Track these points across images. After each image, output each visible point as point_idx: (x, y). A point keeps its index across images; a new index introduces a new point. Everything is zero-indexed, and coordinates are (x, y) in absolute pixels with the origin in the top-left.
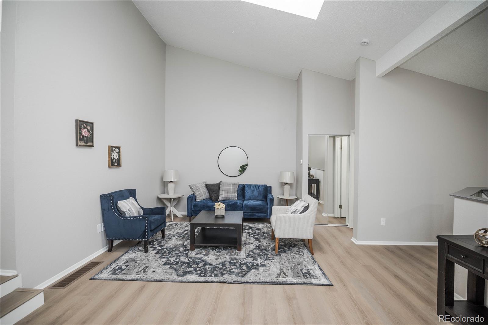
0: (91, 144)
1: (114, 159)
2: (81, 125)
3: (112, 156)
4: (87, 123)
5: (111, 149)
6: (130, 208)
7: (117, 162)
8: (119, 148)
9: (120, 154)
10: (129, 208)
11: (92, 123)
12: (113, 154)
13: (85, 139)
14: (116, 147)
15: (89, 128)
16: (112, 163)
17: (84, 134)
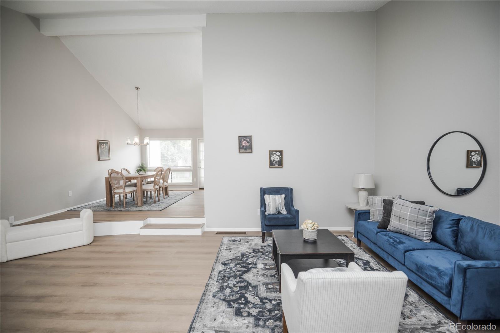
0: (250, 150)
1: (274, 161)
2: (241, 139)
3: (272, 159)
4: (246, 137)
5: (271, 153)
7: (277, 163)
8: (281, 152)
9: (281, 156)
11: (251, 136)
12: (273, 157)
13: (245, 147)
14: (276, 151)
15: (248, 140)
16: (272, 164)
17: (244, 144)
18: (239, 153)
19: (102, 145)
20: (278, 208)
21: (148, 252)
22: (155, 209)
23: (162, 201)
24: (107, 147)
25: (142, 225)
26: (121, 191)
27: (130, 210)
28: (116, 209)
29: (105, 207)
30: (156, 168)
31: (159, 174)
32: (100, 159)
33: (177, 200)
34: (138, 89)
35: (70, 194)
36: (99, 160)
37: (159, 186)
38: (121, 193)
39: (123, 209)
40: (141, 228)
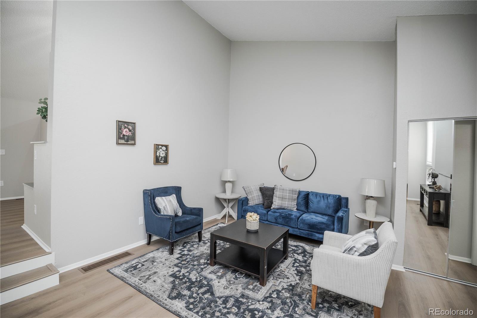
0: (133, 142)
1: (160, 156)
2: (121, 125)
3: (158, 154)
4: (128, 124)
5: (157, 147)
6: (166, 205)
7: (163, 159)
8: (166, 146)
9: (167, 152)
10: (164, 205)
11: (134, 123)
12: (159, 152)
13: (126, 137)
14: (162, 146)
15: (130, 128)
16: (157, 161)
17: (124, 133)
18: (118, 143)
20: (176, 211)
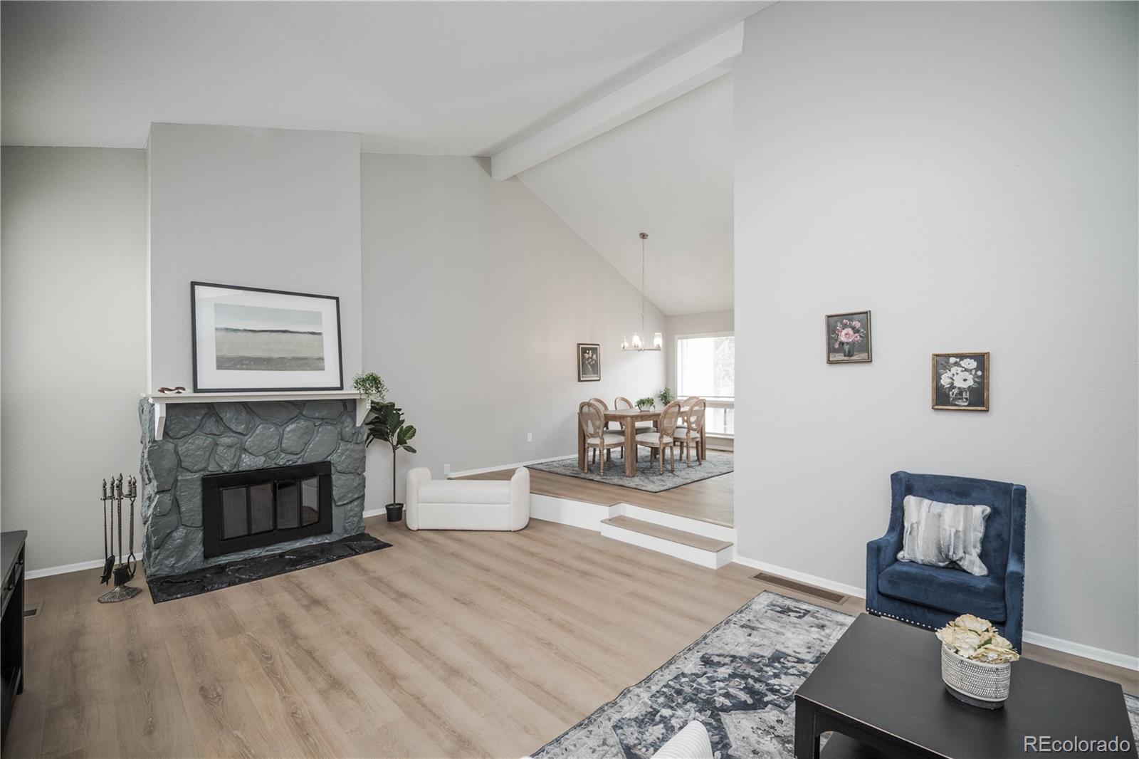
0: (864, 356)
1: (952, 387)
2: (834, 323)
3: (945, 381)
4: (850, 316)
5: (941, 362)
7: (966, 395)
8: (982, 360)
9: (983, 372)
11: (866, 313)
12: (949, 374)
13: (846, 348)
14: (962, 357)
15: (857, 324)
16: (942, 398)
17: (843, 338)
18: (830, 362)
19: (585, 352)
20: (944, 549)
21: (584, 574)
22: (651, 487)
23: (678, 473)
24: (594, 356)
25: (607, 517)
26: (596, 441)
27: (605, 481)
28: (588, 476)
29: (577, 469)
30: (685, 398)
31: (673, 413)
32: (582, 379)
33: (710, 475)
34: (644, 236)
35: (530, 439)
36: (580, 381)
37: (674, 438)
38: (597, 445)
39: (598, 478)
40: (602, 522)
